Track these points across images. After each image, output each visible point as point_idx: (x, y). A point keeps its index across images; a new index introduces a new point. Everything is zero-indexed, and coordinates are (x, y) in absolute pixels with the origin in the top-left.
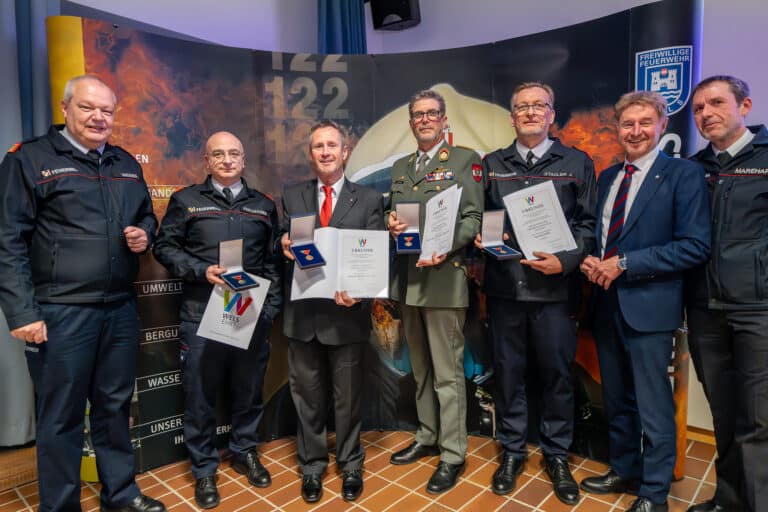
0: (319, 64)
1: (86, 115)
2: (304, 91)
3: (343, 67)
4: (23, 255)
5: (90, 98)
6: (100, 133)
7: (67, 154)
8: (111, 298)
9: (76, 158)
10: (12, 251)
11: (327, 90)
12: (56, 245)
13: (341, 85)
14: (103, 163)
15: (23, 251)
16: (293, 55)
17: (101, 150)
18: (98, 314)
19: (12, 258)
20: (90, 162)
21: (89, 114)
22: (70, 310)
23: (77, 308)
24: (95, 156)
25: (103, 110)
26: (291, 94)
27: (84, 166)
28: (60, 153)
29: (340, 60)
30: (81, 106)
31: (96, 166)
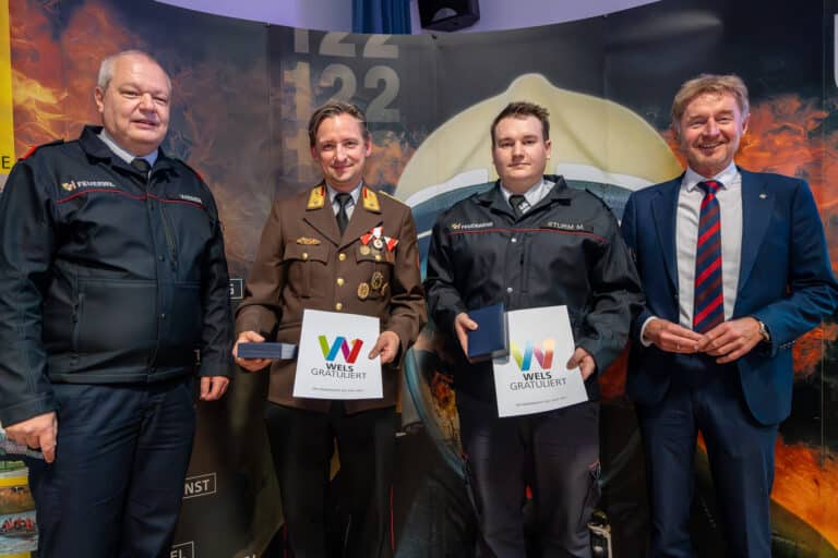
0: (360, 47)
1: (132, 103)
2: (338, 84)
3: (392, 52)
4: (29, 310)
5: (137, 79)
6: (153, 130)
7: (103, 162)
8: (159, 374)
9: (115, 168)
10: (13, 305)
11: (371, 82)
12: (81, 296)
13: (391, 77)
14: (153, 177)
15: (30, 305)
16: (324, 33)
17: (151, 158)
18: (137, 398)
19: (11, 315)
20: (134, 174)
21: (134, 102)
22: (95, 392)
23: (105, 390)
24: (142, 167)
25: (154, 97)
26: (321, 88)
27: (126, 180)
28: (93, 160)
29: (388, 43)
30: (123, 92)
31: (144, 181)
